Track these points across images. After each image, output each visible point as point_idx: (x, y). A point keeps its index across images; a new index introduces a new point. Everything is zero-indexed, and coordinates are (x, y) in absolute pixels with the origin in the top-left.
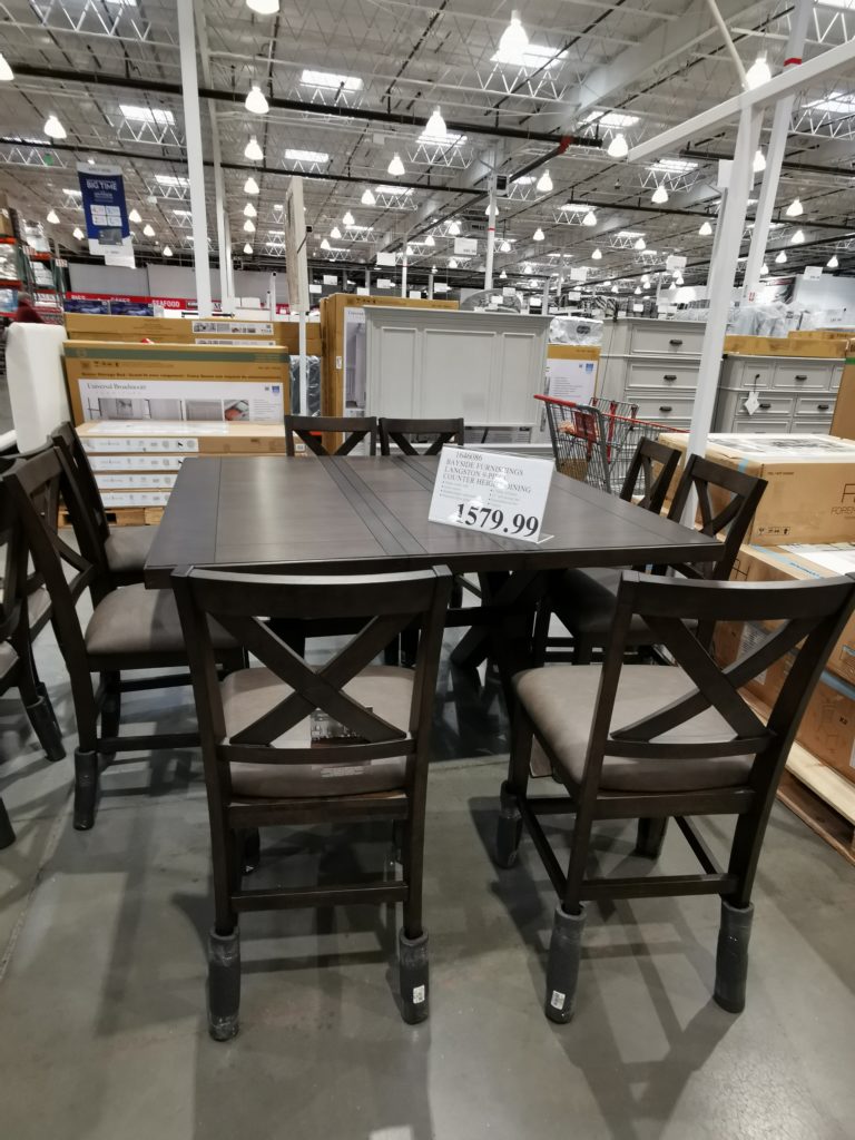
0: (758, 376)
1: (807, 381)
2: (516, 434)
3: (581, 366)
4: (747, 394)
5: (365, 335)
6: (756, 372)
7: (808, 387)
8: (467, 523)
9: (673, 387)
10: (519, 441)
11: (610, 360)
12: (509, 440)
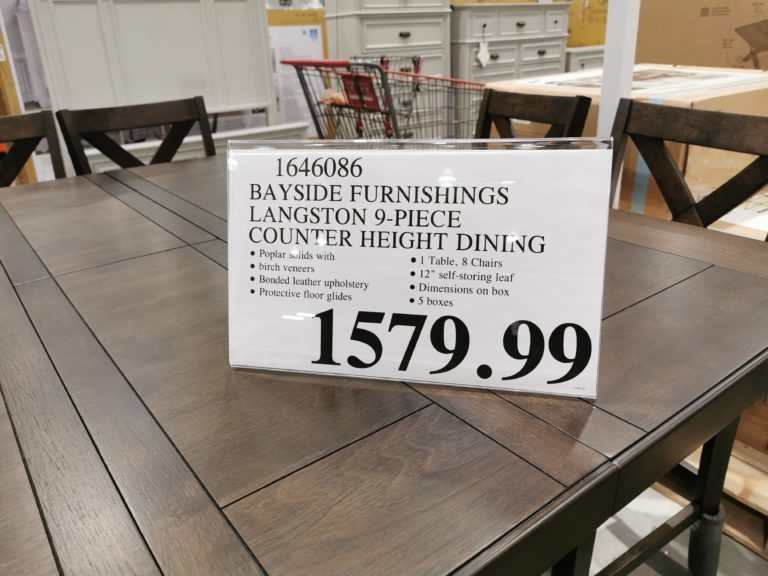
0: (485, 26)
1: (526, 27)
2: (249, 118)
3: (304, 33)
4: (478, 45)
5: (27, 13)
6: (483, 21)
7: (531, 32)
8: (354, 361)
9: (409, 44)
10: (253, 125)
11: (339, 20)
12: (242, 126)
